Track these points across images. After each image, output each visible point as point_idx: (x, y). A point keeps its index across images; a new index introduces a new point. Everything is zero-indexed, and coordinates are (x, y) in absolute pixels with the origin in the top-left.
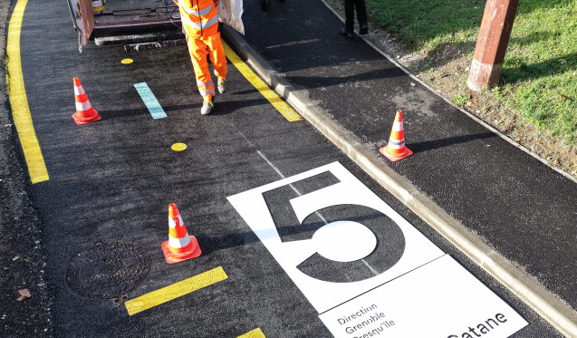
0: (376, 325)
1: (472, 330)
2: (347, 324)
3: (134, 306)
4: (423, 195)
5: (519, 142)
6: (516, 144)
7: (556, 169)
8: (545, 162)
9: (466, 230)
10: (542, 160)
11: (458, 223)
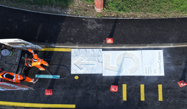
0: (150, 70)
1: (159, 58)
2: (147, 73)
3: (125, 98)
4: (127, 45)
5: (123, 17)
6: (123, 18)
7: (135, 18)
8: (132, 18)
9: (140, 45)
10: (131, 18)
11: (138, 45)
